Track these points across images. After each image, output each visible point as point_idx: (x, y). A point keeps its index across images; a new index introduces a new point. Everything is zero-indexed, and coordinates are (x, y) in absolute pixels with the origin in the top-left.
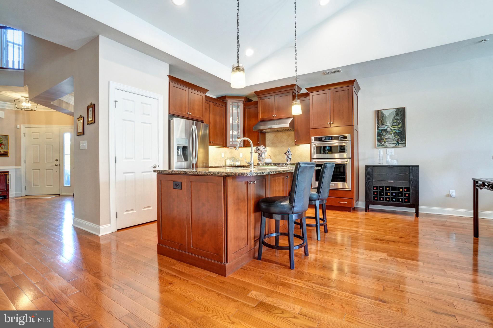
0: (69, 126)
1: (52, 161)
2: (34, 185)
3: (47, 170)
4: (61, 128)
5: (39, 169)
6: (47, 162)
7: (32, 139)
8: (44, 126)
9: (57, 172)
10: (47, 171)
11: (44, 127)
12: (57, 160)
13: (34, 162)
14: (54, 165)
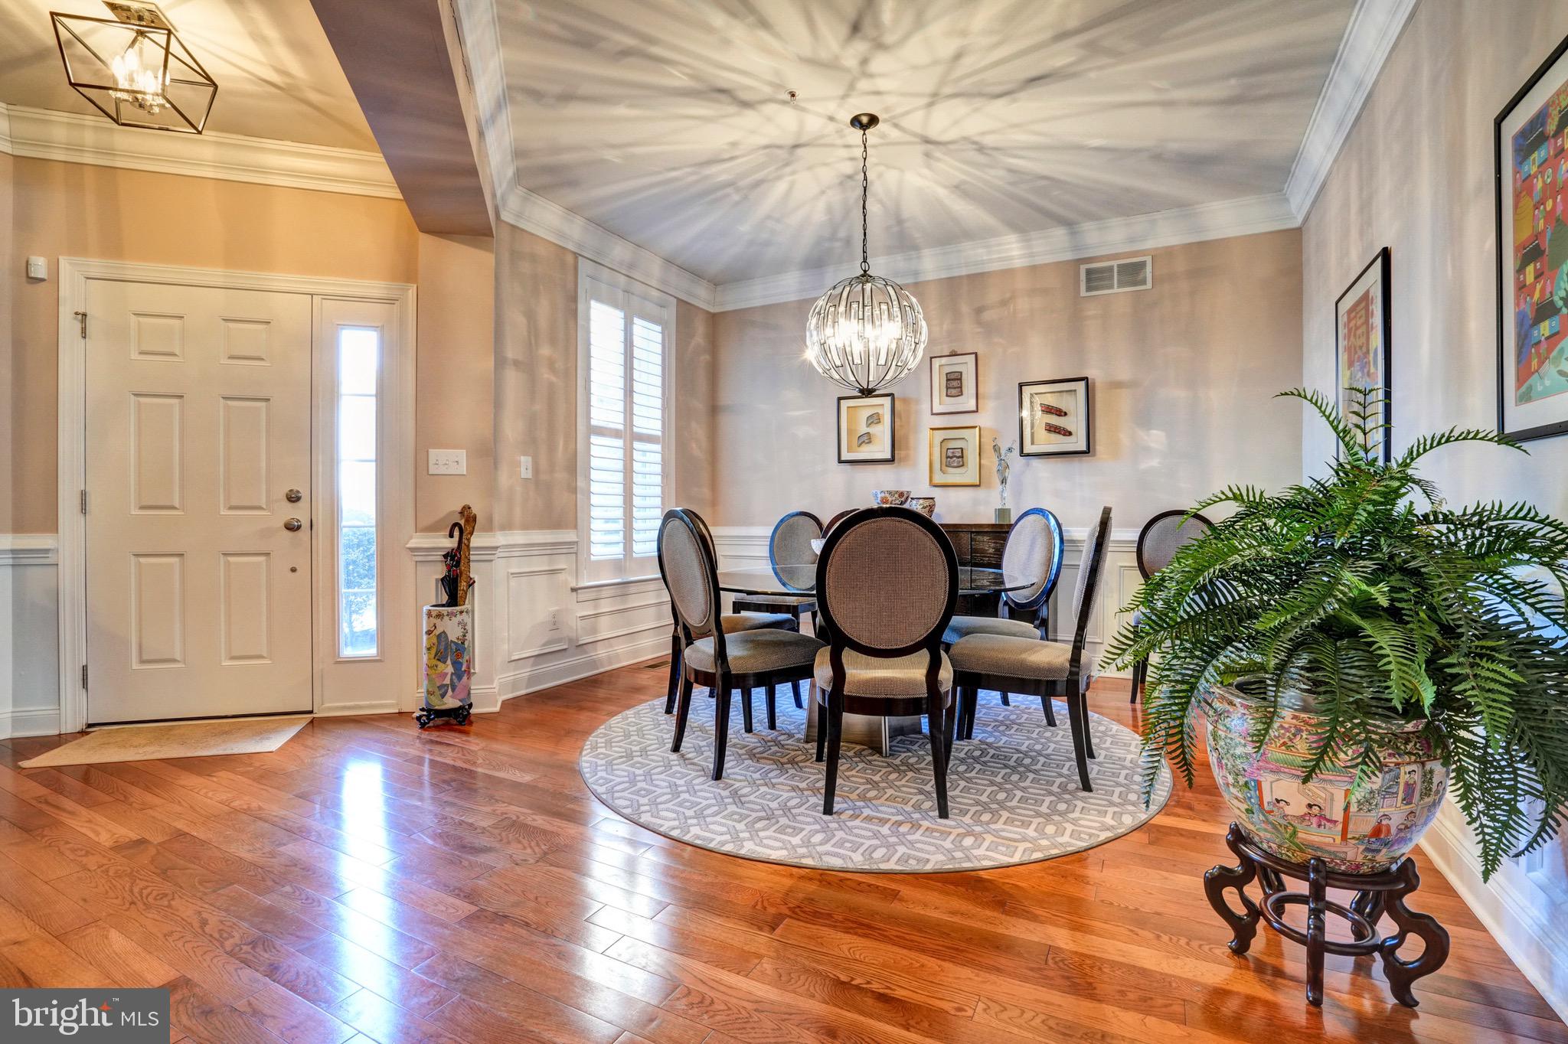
0: (376, 287)
1: (263, 503)
2: (145, 657)
3: (232, 559)
4: (326, 296)
5: (181, 555)
6: (231, 508)
7: (134, 355)
8: (215, 274)
9: (293, 570)
10: (228, 564)
11: (220, 282)
12: (293, 498)
13: (145, 504)
14: (281, 524)
